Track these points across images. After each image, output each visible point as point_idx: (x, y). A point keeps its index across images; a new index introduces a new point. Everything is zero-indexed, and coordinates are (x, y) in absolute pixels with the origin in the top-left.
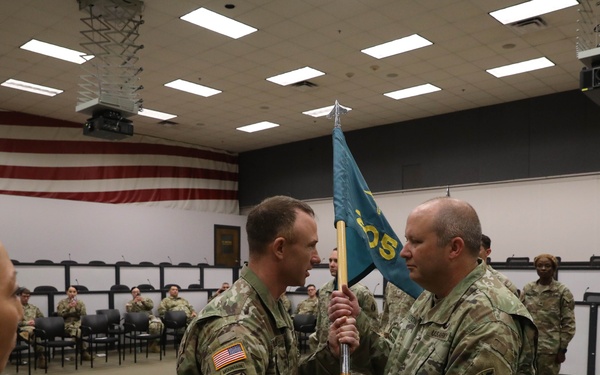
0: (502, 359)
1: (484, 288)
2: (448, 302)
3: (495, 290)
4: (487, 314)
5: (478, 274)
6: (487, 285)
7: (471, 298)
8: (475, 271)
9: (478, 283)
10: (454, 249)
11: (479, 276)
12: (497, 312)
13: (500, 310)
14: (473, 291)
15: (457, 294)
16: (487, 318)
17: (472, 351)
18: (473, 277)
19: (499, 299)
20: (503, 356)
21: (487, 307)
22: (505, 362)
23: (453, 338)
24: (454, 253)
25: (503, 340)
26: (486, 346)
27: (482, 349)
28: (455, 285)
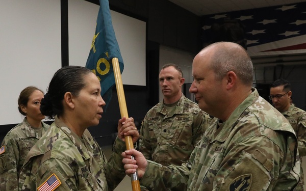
0: (261, 167)
1: (255, 111)
2: (228, 124)
3: (264, 111)
4: (253, 130)
5: (251, 100)
6: (258, 108)
7: (244, 119)
8: (248, 99)
9: (251, 108)
10: (230, 81)
11: (252, 102)
12: (262, 128)
13: (266, 127)
14: (246, 114)
15: (234, 118)
16: (253, 133)
17: (237, 158)
18: (247, 103)
19: (266, 118)
20: (261, 164)
21: (255, 124)
22: (264, 170)
23: (225, 150)
24: (230, 84)
25: (264, 151)
26: (248, 155)
27: (243, 157)
28: (233, 111)
